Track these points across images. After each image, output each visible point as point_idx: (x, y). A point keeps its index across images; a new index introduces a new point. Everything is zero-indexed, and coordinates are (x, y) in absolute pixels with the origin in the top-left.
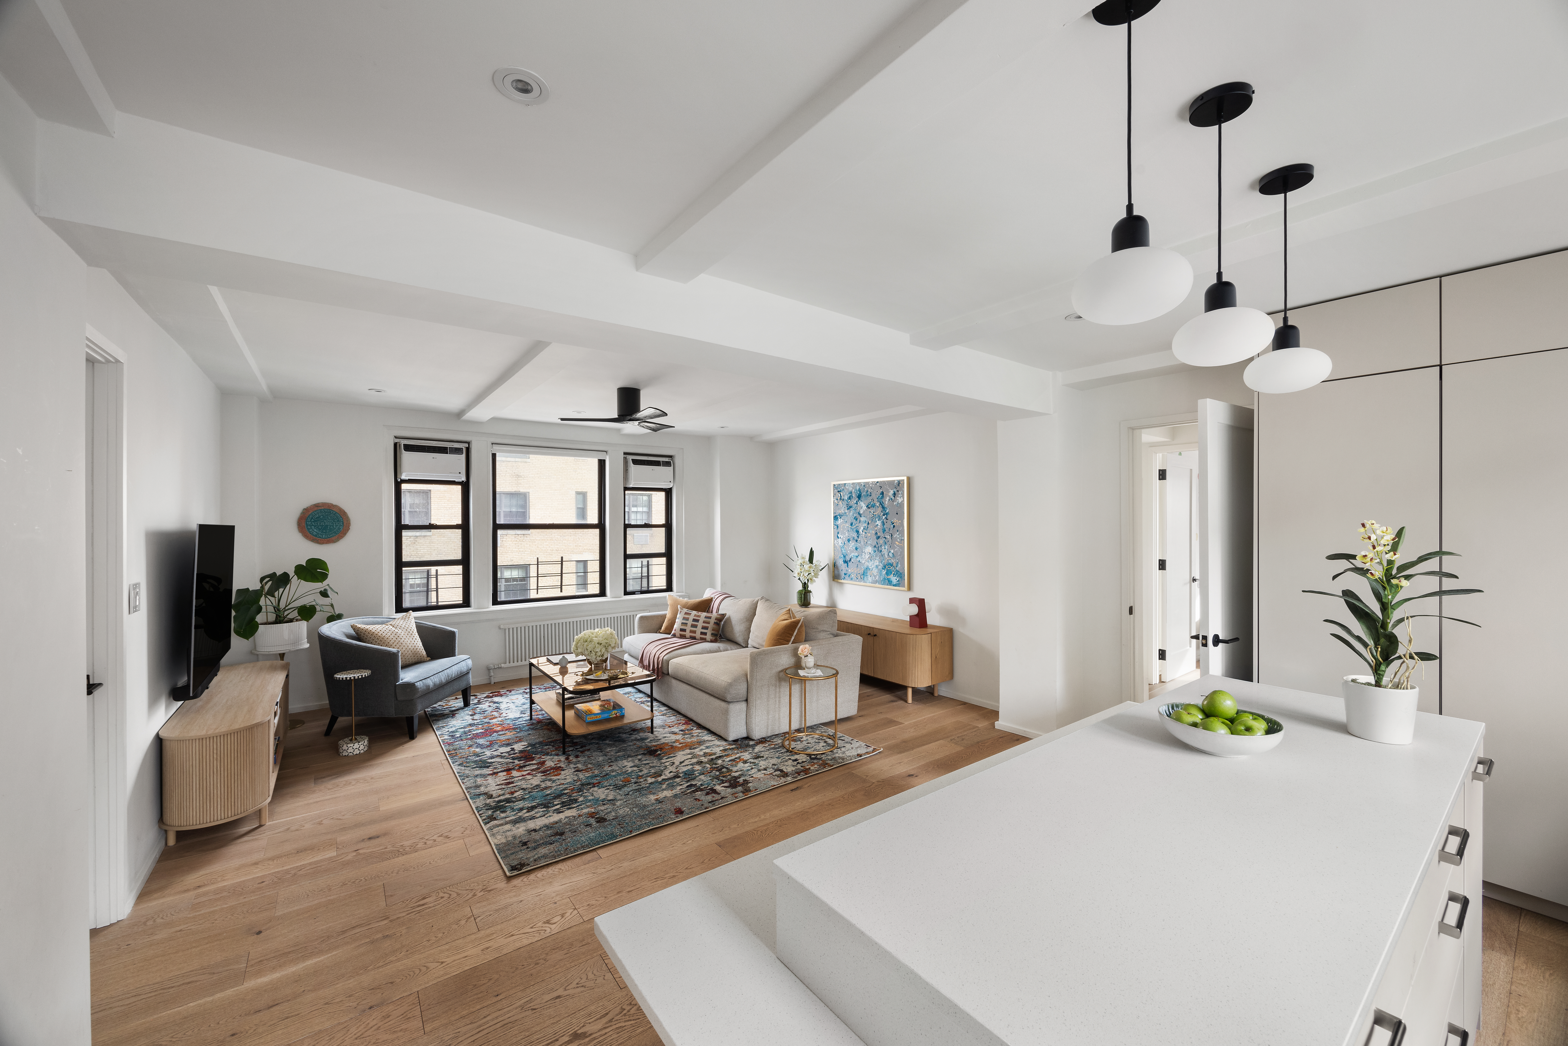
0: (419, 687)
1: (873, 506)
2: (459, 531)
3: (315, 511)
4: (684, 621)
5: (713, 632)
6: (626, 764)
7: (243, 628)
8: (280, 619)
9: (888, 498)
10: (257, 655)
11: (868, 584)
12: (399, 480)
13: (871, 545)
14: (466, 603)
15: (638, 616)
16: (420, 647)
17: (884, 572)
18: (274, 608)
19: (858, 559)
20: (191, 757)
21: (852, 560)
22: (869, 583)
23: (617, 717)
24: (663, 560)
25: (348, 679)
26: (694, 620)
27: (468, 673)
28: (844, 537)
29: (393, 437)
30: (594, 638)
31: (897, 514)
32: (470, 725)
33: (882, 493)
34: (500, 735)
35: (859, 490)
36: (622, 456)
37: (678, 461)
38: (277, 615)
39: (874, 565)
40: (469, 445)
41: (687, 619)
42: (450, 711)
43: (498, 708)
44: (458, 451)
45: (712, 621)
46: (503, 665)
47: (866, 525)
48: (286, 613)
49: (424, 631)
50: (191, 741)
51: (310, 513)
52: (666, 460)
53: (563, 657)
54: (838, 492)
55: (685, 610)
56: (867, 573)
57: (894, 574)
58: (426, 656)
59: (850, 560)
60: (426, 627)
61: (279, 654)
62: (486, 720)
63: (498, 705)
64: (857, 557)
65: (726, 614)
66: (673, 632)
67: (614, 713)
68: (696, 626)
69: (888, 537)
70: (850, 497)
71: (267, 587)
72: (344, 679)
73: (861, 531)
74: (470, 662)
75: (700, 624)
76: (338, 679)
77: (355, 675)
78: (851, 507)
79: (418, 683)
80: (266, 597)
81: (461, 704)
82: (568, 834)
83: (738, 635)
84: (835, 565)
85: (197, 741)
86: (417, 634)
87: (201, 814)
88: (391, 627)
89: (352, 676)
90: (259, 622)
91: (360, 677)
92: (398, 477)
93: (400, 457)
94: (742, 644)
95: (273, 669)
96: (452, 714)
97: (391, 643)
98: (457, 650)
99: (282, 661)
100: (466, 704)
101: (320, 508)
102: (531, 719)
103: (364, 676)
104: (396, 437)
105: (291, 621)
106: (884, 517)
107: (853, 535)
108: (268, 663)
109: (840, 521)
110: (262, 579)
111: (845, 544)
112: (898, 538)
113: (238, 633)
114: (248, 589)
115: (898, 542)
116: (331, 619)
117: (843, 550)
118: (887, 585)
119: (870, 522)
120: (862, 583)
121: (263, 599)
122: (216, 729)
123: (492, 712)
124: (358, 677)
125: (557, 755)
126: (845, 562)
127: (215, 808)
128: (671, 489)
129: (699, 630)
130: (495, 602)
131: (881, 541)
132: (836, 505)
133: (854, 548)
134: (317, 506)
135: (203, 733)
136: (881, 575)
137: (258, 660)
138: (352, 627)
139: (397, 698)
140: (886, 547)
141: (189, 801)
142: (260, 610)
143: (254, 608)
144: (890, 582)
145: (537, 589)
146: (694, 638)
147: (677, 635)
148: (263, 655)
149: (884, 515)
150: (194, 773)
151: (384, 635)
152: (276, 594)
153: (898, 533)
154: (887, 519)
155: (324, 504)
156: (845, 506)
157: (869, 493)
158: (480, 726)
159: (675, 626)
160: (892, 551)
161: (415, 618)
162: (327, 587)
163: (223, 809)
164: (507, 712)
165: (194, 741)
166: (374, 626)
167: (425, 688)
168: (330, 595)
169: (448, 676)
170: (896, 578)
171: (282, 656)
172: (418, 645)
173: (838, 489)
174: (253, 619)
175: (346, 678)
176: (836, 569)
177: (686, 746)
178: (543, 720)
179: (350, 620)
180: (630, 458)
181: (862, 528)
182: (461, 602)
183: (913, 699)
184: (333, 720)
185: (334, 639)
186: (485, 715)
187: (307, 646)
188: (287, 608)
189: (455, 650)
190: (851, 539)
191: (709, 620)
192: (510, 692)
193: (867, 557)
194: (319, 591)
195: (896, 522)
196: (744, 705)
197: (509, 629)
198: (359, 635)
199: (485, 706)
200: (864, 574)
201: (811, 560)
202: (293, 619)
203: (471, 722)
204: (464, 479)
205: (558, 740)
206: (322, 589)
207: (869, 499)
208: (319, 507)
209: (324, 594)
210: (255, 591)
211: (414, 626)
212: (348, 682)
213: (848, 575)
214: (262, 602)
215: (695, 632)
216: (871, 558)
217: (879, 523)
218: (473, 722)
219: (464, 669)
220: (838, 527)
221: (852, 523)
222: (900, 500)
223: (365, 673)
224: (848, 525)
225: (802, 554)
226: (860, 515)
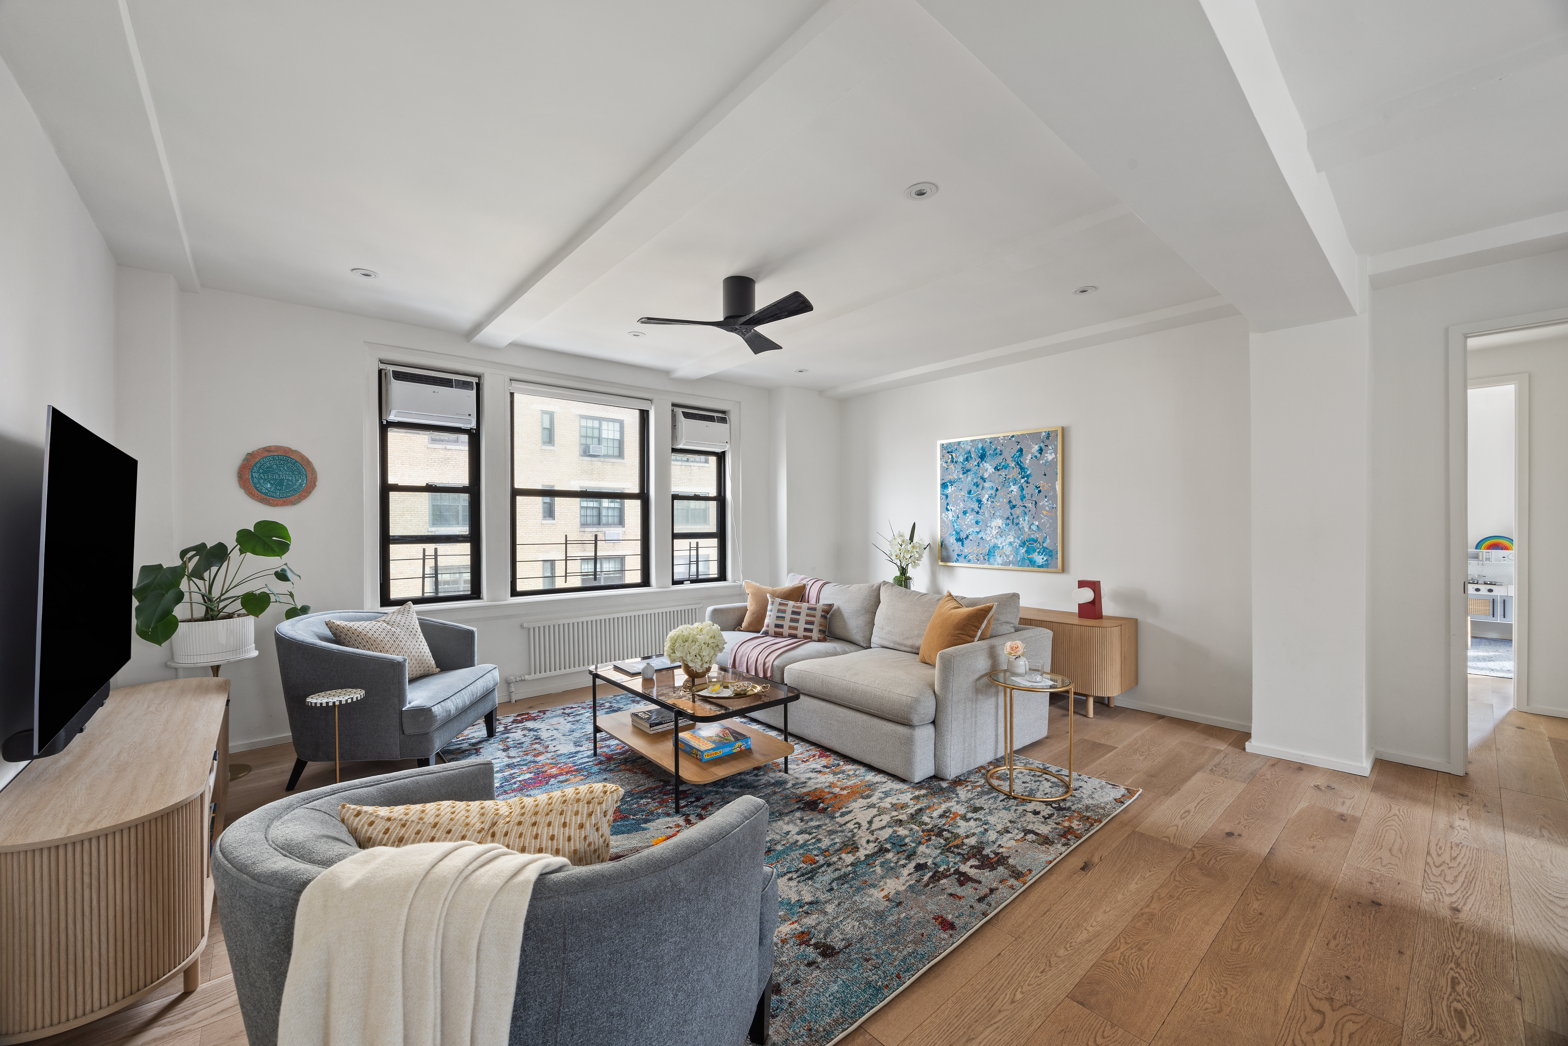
0: (437, 713)
1: (1005, 467)
2: (466, 497)
3: (265, 457)
4: (780, 615)
5: (821, 628)
6: (786, 828)
7: (152, 626)
8: (211, 615)
9: (1030, 456)
10: (176, 669)
11: (996, 566)
12: (385, 423)
13: (1001, 517)
14: (476, 592)
15: (710, 609)
16: (427, 654)
17: (1023, 550)
18: (203, 596)
19: (980, 536)
20: (30, 888)
21: (970, 537)
22: (998, 564)
23: (741, 751)
24: (714, 542)
25: (331, 704)
26: (794, 613)
27: (494, 689)
28: (957, 509)
29: (378, 360)
30: (698, 636)
31: (1045, 475)
32: (509, 766)
33: (1021, 450)
34: (562, 782)
35: (983, 449)
36: (670, 408)
37: (733, 417)
38: (207, 607)
39: (1007, 542)
40: (479, 380)
41: (784, 611)
42: (470, 745)
43: (537, 738)
44: (466, 385)
45: (819, 613)
46: (527, 677)
47: (993, 492)
48: (222, 605)
49: (430, 631)
50: (29, 855)
51: (257, 460)
52: (720, 415)
53: (648, 664)
54: (948, 452)
55: (779, 600)
56: (994, 552)
57: (1039, 552)
58: (435, 666)
59: (967, 537)
60: (432, 625)
61: (212, 667)
62: (529, 758)
63: (535, 733)
64: (978, 533)
65: (833, 604)
66: (763, 630)
67: (738, 746)
68: (797, 621)
69: (1030, 505)
70: (967, 458)
71: (191, 565)
72: (324, 705)
73: (984, 500)
74: (496, 674)
75: (803, 618)
76: (313, 705)
77: (341, 699)
78: (968, 471)
79: (436, 707)
80: (189, 579)
81: (483, 733)
82: (787, 987)
83: (855, 631)
84: (942, 545)
85: (45, 853)
86: (422, 634)
87: (56, 1003)
88: (386, 625)
89: (336, 699)
90: (179, 618)
91: (349, 701)
92: (384, 417)
93: (387, 390)
94: (862, 644)
95: (203, 690)
96: (475, 749)
97: (387, 647)
98: (476, 658)
99: (216, 678)
100: (491, 733)
101: (273, 454)
102: (595, 754)
103: (355, 700)
104: (382, 362)
105: (230, 616)
106: (1023, 481)
107: (972, 506)
108: (194, 681)
109: (950, 490)
110: (183, 554)
111: (958, 517)
112: (1047, 506)
113: (143, 634)
114: (160, 566)
115: (1047, 511)
116: (292, 613)
117: (955, 525)
118: (1028, 566)
119: (999, 488)
120: (986, 566)
121: (185, 581)
122: (90, 821)
123: (532, 744)
124: (347, 700)
125: (668, 815)
126: (959, 540)
127: (88, 986)
128: (724, 453)
129: (801, 625)
130: (514, 593)
131: (1018, 511)
132: (945, 470)
133: (974, 522)
134: (268, 451)
135: (58, 833)
136: (1017, 554)
137: (177, 677)
138: (327, 625)
139: (403, 731)
140: (1027, 518)
141: (27, 980)
142: (180, 597)
143: (170, 595)
144: (1032, 563)
145: (566, 576)
146: (794, 636)
147: (771, 632)
148: (184, 668)
149: (1023, 478)
150: (38, 918)
151: (376, 635)
152: (206, 575)
153: (1046, 500)
154: (1028, 483)
155: (278, 448)
156: (959, 470)
157: (998, 451)
158: (525, 768)
159: (767, 621)
160: (1037, 523)
161: (418, 613)
162: (285, 567)
163: (104, 986)
164: (554, 743)
165: (37, 854)
166: (361, 623)
167: (445, 714)
168: (290, 578)
169: (473, 695)
170: (1042, 556)
171: (216, 670)
172: (424, 650)
173: (948, 450)
174: (169, 611)
175: (327, 703)
176: (943, 550)
177: (853, 793)
178: (613, 755)
179: (322, 615)
180: (679, 411)
181: (987, 496)
182: (469, 593)
183: (1095, 713)
184: (300, 766)
185: (302, 642)
186: (524, 749)
187: (255, 653)
188: (222, 598)
189: (474, 657)
190: (969, 511)
191: (814, 612)
192: (545, 714)
193: (994, 532)
194: (273, 571)
195: (1044, 486)
196: (931, 729)
197: (534, 628)
198: (338, 636)
199: (517, 735)
200: (990, 554)
201: (912, 538)
202: (233, 613)
203: (507, 761)
204: (473, 425)
205: (654, 789)
206: (279, 570)
207: (999, 460)
208: (271, 451)
209: (282, 576)
210: (173, 570)
211: (417, 622)
212: (327, 710)
213: (963, 556)
214: (184, 585)
215: (796, 628)
216: (1001, 533)
217: (1015, 488)
218: (510, 761)
219: (491, 684)
220: (947, 497)
221: (970, 491)
222: (1050, 457)
223: (357, 694)
224: (964, 493)
225: (899, 532)
226: (984, 480)
